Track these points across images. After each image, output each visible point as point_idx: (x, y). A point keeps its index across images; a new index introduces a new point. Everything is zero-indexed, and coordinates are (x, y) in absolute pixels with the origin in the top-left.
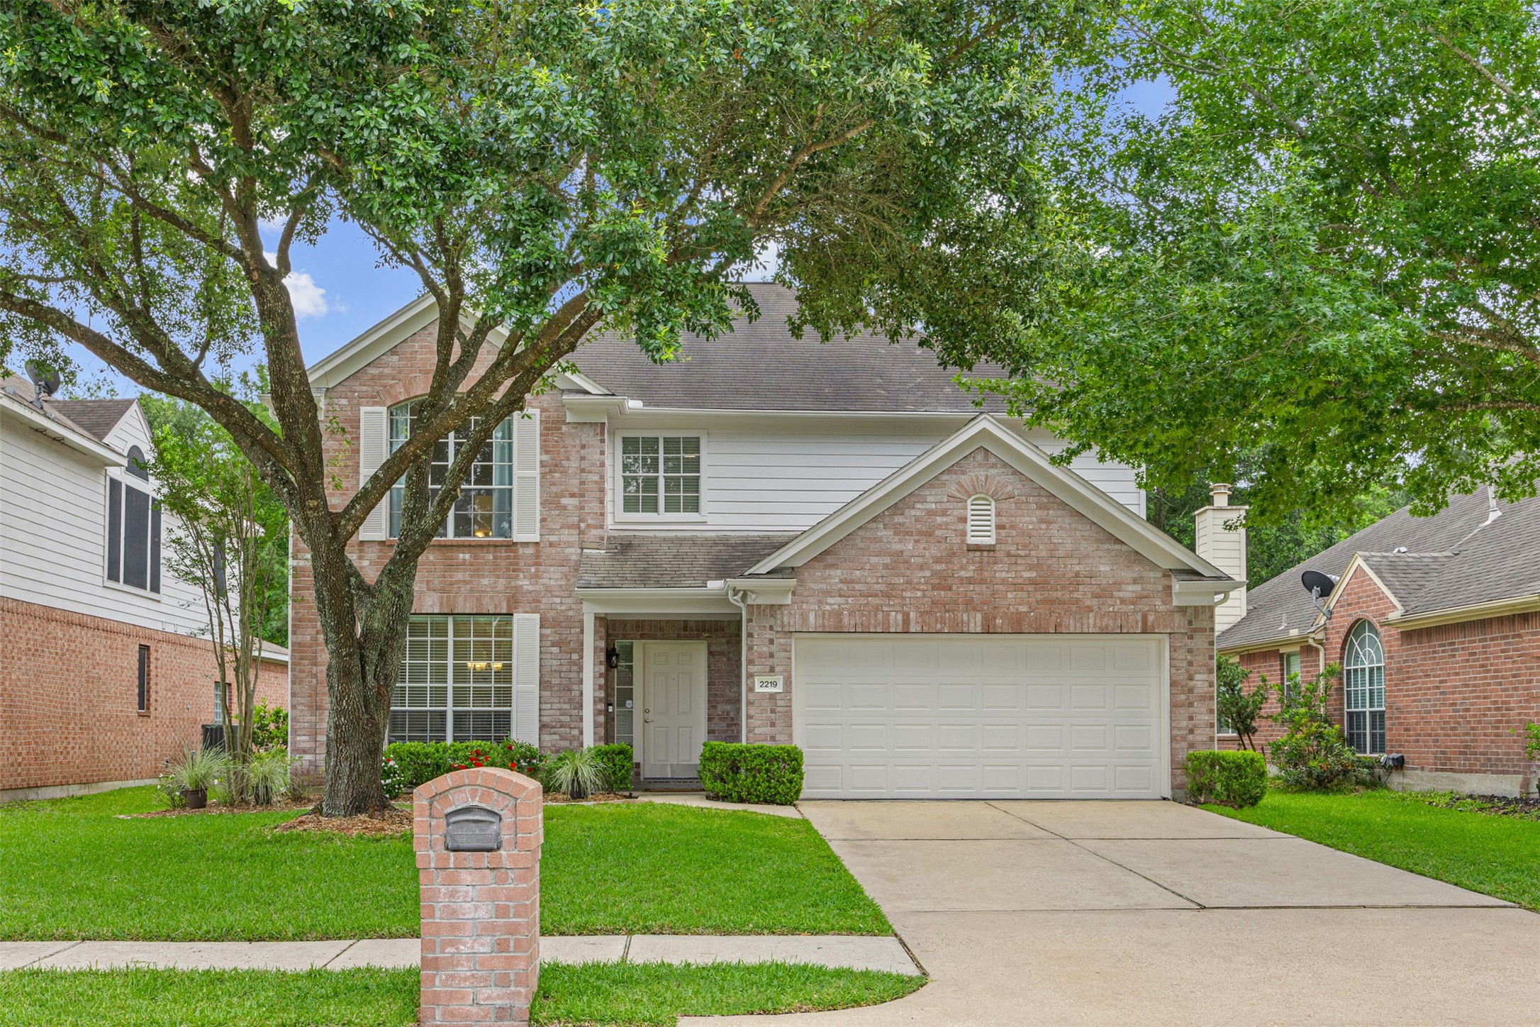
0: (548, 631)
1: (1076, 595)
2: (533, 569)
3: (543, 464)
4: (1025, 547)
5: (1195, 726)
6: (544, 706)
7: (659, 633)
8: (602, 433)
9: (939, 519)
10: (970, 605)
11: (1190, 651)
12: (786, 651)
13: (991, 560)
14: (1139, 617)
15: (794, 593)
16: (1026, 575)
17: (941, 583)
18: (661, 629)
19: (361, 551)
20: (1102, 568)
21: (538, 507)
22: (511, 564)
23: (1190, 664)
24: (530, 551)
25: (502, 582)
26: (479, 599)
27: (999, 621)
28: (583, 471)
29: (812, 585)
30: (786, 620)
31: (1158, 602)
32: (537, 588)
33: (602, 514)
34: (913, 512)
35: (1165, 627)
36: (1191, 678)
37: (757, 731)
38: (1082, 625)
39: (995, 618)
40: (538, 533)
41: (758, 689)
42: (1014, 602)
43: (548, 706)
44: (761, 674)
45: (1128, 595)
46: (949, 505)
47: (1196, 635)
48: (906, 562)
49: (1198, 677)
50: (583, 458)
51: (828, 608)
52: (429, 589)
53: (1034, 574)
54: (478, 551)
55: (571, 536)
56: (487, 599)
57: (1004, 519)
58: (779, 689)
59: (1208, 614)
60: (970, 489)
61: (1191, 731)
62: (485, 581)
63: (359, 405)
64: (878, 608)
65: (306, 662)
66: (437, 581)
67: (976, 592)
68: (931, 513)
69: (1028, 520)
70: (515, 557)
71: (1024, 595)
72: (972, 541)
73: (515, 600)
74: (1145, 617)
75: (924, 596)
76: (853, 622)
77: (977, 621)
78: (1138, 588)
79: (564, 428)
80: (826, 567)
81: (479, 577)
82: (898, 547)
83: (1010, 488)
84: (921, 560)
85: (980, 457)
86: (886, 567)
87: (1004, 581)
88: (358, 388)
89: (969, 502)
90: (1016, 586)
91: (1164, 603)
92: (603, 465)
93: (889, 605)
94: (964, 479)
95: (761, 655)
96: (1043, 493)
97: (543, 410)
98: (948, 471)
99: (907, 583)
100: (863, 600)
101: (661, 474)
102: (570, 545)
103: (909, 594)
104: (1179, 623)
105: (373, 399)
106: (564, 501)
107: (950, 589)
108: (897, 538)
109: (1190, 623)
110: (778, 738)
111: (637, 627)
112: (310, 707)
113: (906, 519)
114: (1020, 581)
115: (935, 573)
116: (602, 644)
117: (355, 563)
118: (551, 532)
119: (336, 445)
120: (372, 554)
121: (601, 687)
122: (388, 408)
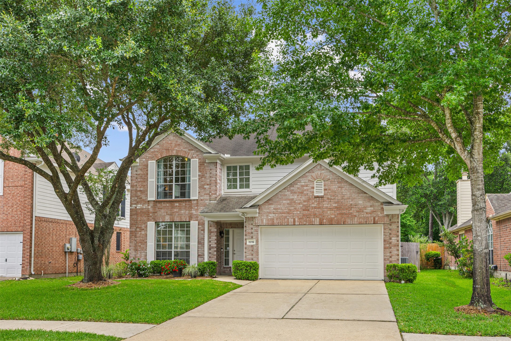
0: (200, 226)
1: (351, 211)
2: (196, 208)
3: (199, 176)
4: (333, 196)
5: (392, 255)
6: (199, 249)
7: (237, 226)
8: (216, 165)
9: (305, 188)
10: (315, 215)
11: (390, 230)
12: (256, 231)
13: (322, 201)
14: (372, 218)
15: (259, 213)
16: (334, 205)
17: (306, 209)
19: (148, 204)
20: (360, 202)
21: (198, 189)
22: (190, 206)
23: (390, 234)
24: (195, 202)
25: (187, 212)
26: (181, 217)
27: (325, 221)
28: (211, 177)
29: (265, 210)
30: (256, 221)
31: (379, 213)
32: (197, 213)
33: (216, 190)
34: (297, 186)
35: (381, 221)
36: (391, 239)
37: (247, 257)
38: (353, 221)
39: (323, 220)
40: (198, 196)
41: (248, 244)
42: (330, 214)
43: (200, 249)
44: (249, 239)
45: (369, 211)
46: (309, 183)
47: (392, 224)
48: (294, 202)
49: (393, 238)
50: (211, 173)
51: (270, 217)
52: (167, 214)
53: (336, 205)
54: (181, 202)
55: (207, 197)
56: (183, 217)
57: (327, 187)
58: (254, 244)
59: (397, 217)
60: (315, 178)
61: (391, 257)
62: (183, 212)
63: (148, 160)
64: (285, 217)
65: (134, 237)
66: (169, 212)
67: (317, 211)
68: (303, 186)
69: (334, 187)
70: (191, 204)
71: (333, 212)
72: (316, 194)
73: (191, 217)
74: (374, 218)
75: (300, 213)
76: (277, 222)
77: (317, 221)
78: (372, 208)
79: (205, 164)
80: (269, 204)
81: (181, 210)
82: (292, 197)
83: (328, 177)
84: (299, 201)
85: (319, 167)
86: (288, 204)
87: (326, 208)
88: (148, 155)
89: (315, 182)
90: (331, 209)
91: (381, 213)
92: (216, 175)
93: (289, 216)
94: (313, 174)
95: (249, 233)
96: (340, 178)
97: (199, 159)
98: (308, 172)
99: (295, 209)
100: (281, 215)
101: (238, 177)
102: (207, 200)
103: (295, 213)
104: (386, 220)
105: (152, 159)
106: (205, 187)
107: (309, 211)
108: (291, 194)
109: (390, 220)
110: (254, 259)
111: (231, 224)
112: (134, 250)
113: (295, 188)
114: (332, 207)
115: (304, 205)
116: (216, 230)
117: (147, 207)
118: (202, 196)
119: (142, 173)
120: (151, 204)
121: (215, 243)
122: (156, 161)
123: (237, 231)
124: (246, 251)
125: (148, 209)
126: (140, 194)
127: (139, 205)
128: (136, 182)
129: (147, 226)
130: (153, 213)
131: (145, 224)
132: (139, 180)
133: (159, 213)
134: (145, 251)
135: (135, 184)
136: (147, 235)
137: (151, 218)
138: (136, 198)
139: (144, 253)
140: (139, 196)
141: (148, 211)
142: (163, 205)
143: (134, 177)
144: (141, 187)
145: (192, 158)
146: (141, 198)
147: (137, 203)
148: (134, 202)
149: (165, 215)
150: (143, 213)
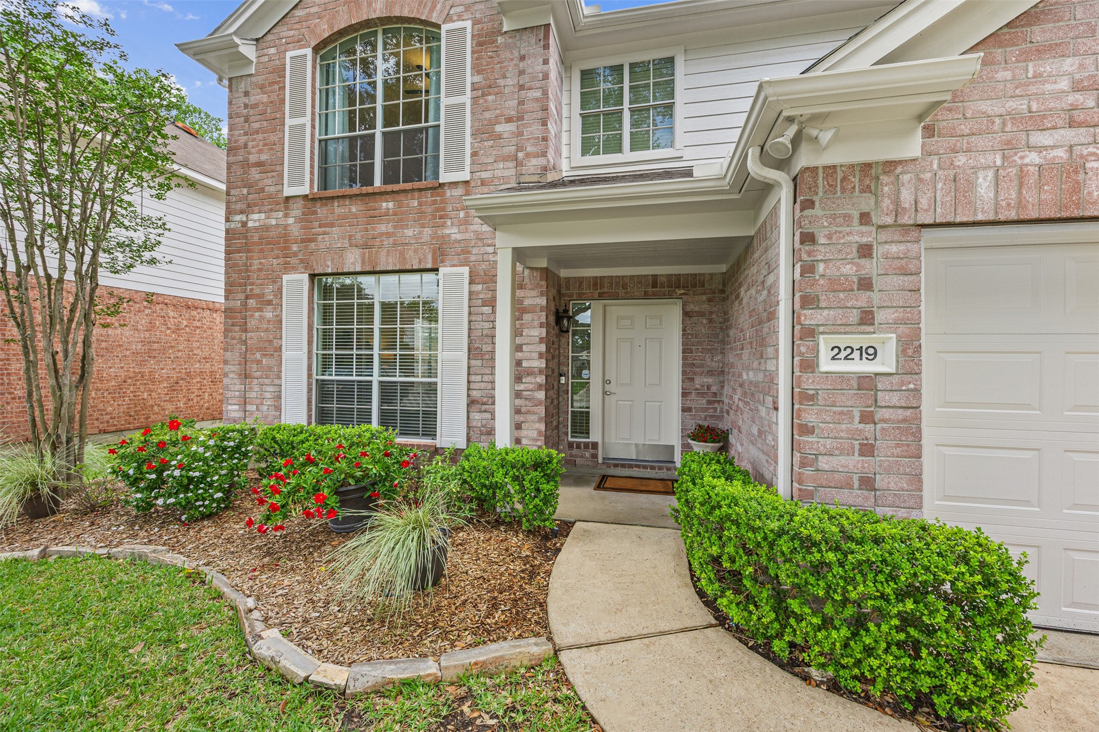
0: (479, 287)
2: (462, 214)
3: (474, 87)
6: (473, 378)
7: (621, 292)
8: (546, 37)
12: (905, 272)
15: (929, 131)
18: (624, 287)
19: (287, 208)
21: (469, 139)
22: (438, 210)
24: (458, 192)
25: (428, 231)
26: (402, 254)
28: (522, 87)
30: (906, 196)
32: (467, 236)
33: (545, 139)
37: (824, 463)
40: (468, 169)
41: (826, 365)
43: (479, 378)
44: (835, 328)
50: (522, 73)
51: (1033, 158)
52: (351, 245)
54: (401, 197)
55: (507, 169)
56: (411, 253)
58: (886, 363)
62: (409, 232)
63: (286, 51)
65: (237, 328)
66: (358, 236)
70: (442, 201)
73: (441, 252)
79: (500, 40)
80: (1025, 57)
81: (402, 227)
88: (285, 34)
92: (546, 77)
95: (835, 285)
97: (475, 22)
101: (626, 105)
102: (506, 181)
105: (299, 42)
106: (499, 128)
110: (880, 481)
111: (595, 284)
112: (240, 374)
116: (543, 301)
117: (281, 222)
118: (484, 167)
119: (265, 98)
120: (297, 210)
121: (541, 356)
122: (316, 49)
123: (618, 310)
124: (810, 417)
125: (286, 227)
126: (257, 176)
127: (255, 216)
128: (246, 134)
129: (280, 290)
130: (303, 241)
131: (274, 282)
132: (256, 125)
133: (323, 242)
134: (276, 382)
135: (243, 139)
136: (281, 322)
137: (293, 261)
138: (245, 191)
139: (271, 389)
140: (256, 182)
141: (285, 235)
142: (338, 209)
143: (238, 115)
144: (260, 152)
145: (444, 23)
146: (262, 190)
147: (247, 210)
148: (239, 206)
149: (343, 249)
150: (268, 243)
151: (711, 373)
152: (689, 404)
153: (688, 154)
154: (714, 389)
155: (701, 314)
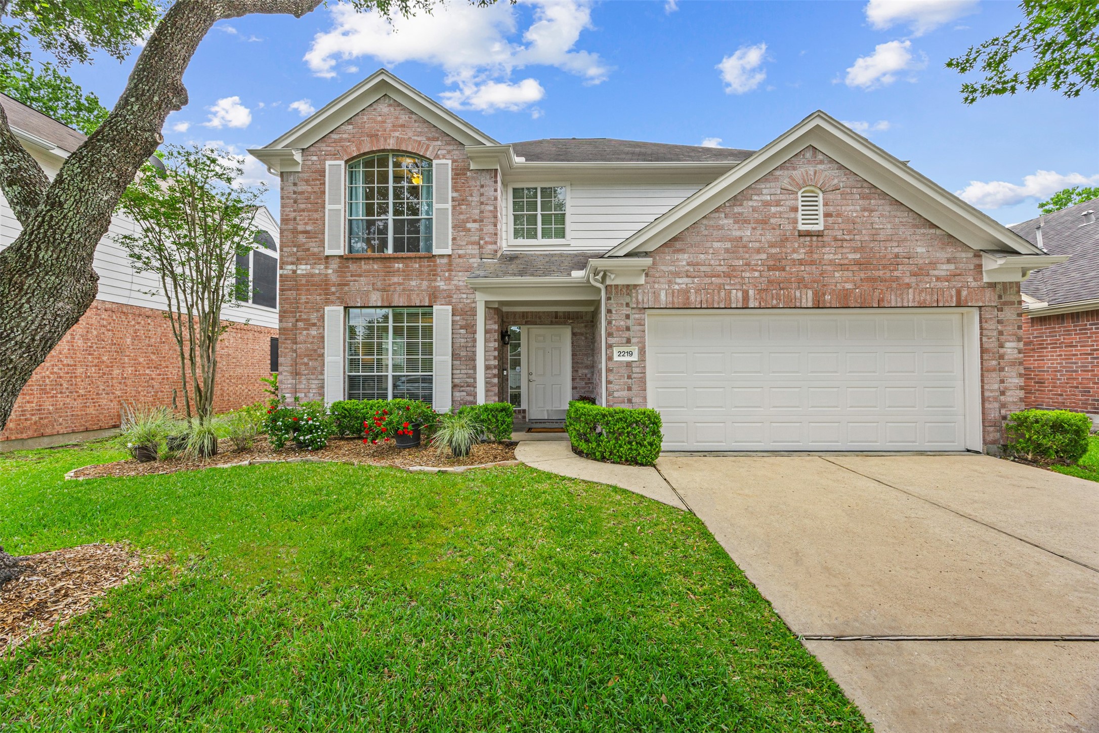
0: (458, 318)
1: (896, 274)
2: (447, 274)
3: (453, 199)
4: (850, 232)
5: (1006, 388)
6: (455, 372)
7: (538, 320)
8: (496, 176)
9: (773, 209)
10: (802, 283)
11: (999, 322)
12: (640, 325)
13: (820, 244)
14: (954, 292)
15: (647, 275)
16: (851, 256)
17: (776, 264)
18: (540, 318)
19: (327, 263)
20: (919, 250)
21: (450, 230)
22: (432, 270)
23: (1001, 333)
24: (445, 261)
25: (425, 284)
26: (409, 296)
27: (828, 297)
28: (482, 203)
29: (663, 268)
30: (640, 297)
31: (970, 279)
32: (450, 287)
33: (495, 233)
34: (750, 203)
35: (977, 301)
36: (1001, 346)
37: (616, 394)
38: (902, 300)
39: (824, 294)
40: (450, 248)
41: (616, 358)
42: (841, 280)
43: (458, 371)
44: (619, 345)
45: (943, 273)
46: (782, 197)
47: (1006, 308)
48: (745, 247)
49: (1008, 345)
50: (482, 195)
51: (677, 287)
52: (374, 289)
53: (858, 256)
54: (408, 261)
55: (474, 250)
56: (415, 296)
57: (831, 208)
58: (635, 358)
59: (1015, 289)
60: (801, 182)
61: (1003, 393)
62: (413, 283)
63: (325, 160)
64: (720, 287)
65: (289, 342)
66: (379, 284)
67: (806, 272)
68: (767, 204)
69: (852, 209)
70: (434, 266)
71: (850, 274)
72: (801, 227)
73: (434, 296)
74: (959, 293)
75: (761, 276)
76: (698, 299)
77: (808, 298)
78: (952, 267)
79: (469, 174)
80: (674, 252)
81: (409, 280)
82: (738, 234)
83: (836, 181)
84: (757, 244)
85: (808, 155)
86: (727, 251)
87: (831, 263)
88: (325, 149)
89: (800, 194)
90: (842, 267)
91: (975, 280)
92: (496, 199)
93: (730, 284)
94: (797, 174)
95: (618, 329)
96: (865, 185)
97: (454, 161)
98: (781, 167)
99: (746, 265)
100: (707, 280)
101: (539, 212)
102: (473, 256)
103: (748, 275)
104: (989, 297)
105: (335, 156)
106: (469, 225)
107: (784, 270)
108: (736, 226)
109: (1000, 297)
110: (634, 400)
111: (523, 316)
112: (292, 373)
113: (745, 209)
114: (846, 262)
115: (771, 256)
116: (496, 327)
117: (323, 272)
118: (460, 247)
119: (309, 189)
120: (334, 265)
121: (495, 358)
122: (346, 162)
123: (536, 330)
124: (611, 378)
125: (326, 275)
126: (304, 240)
127: (303, 267)
128: (294, 211)
129: (323, 317)
130: (339, 285)
131: (318, 311)
132: (303, 206)
133: (354, 286)
134: (320, 377)
135: (292, 215)
136: (323, 337)
137: (332, 298)
138: (295, 249)
139: (316, 382)
140: (303, 244)
141: (326, 280)
142: (364, 266)
143: (288, 198)
144: (306, 224)
145: (434, 158)
146: (308, 250)
147: (298, 261)
148: (290, 259)
149: (368, 291)
150: (313, 285)
151: (587, 367)
152: (576, 385)
153: (573, 243)
154: (589, 376)
155: (582, 334)
